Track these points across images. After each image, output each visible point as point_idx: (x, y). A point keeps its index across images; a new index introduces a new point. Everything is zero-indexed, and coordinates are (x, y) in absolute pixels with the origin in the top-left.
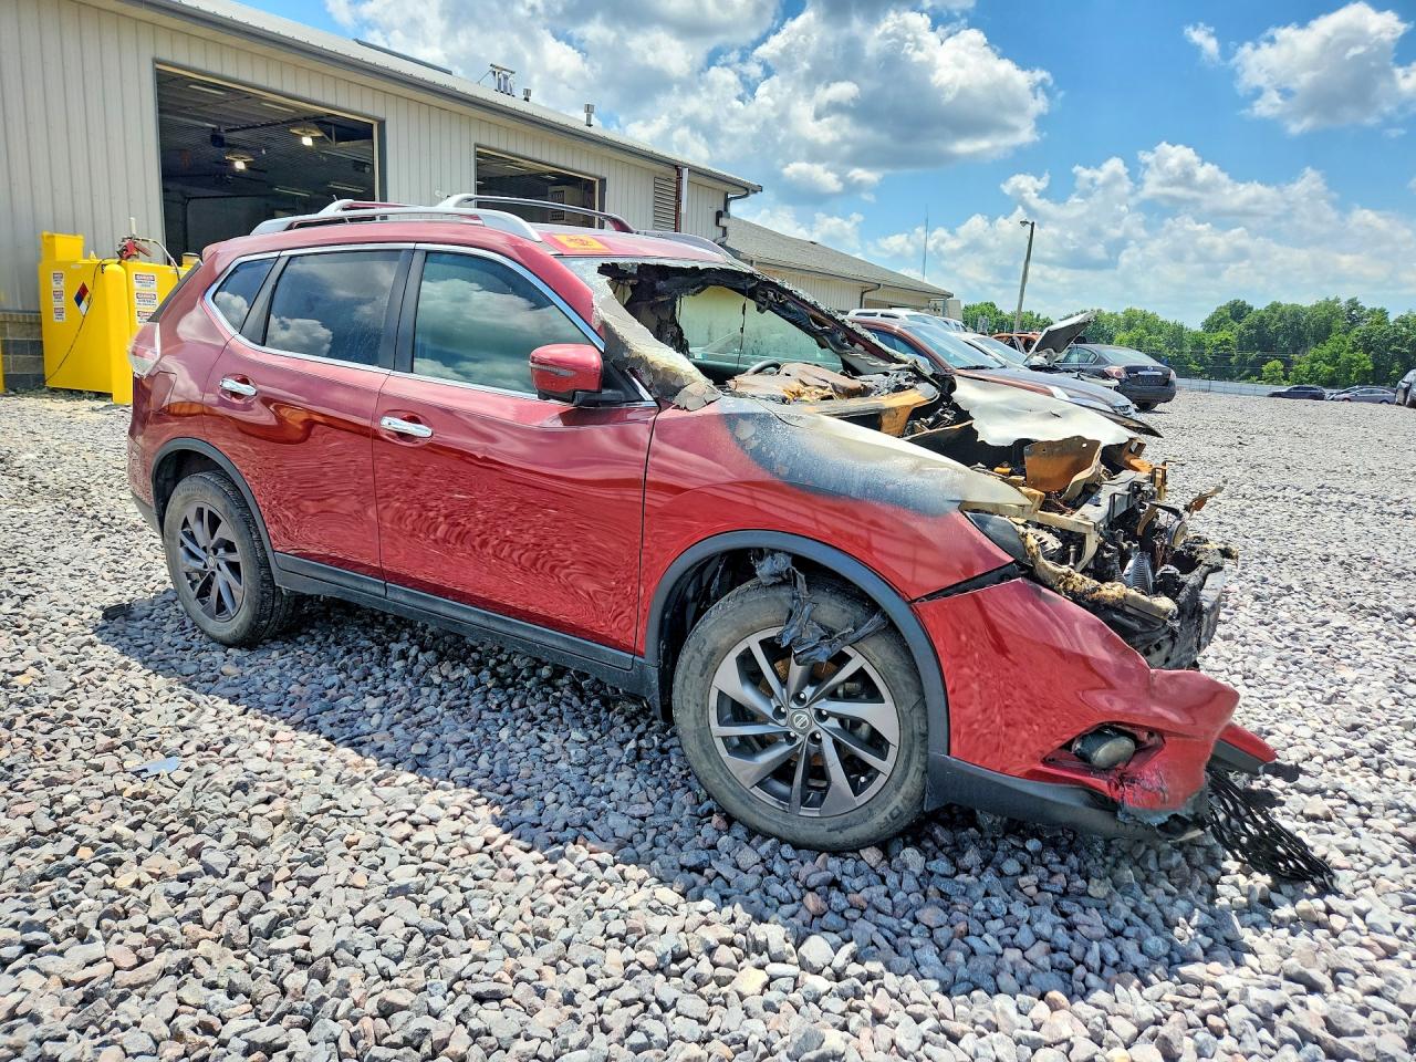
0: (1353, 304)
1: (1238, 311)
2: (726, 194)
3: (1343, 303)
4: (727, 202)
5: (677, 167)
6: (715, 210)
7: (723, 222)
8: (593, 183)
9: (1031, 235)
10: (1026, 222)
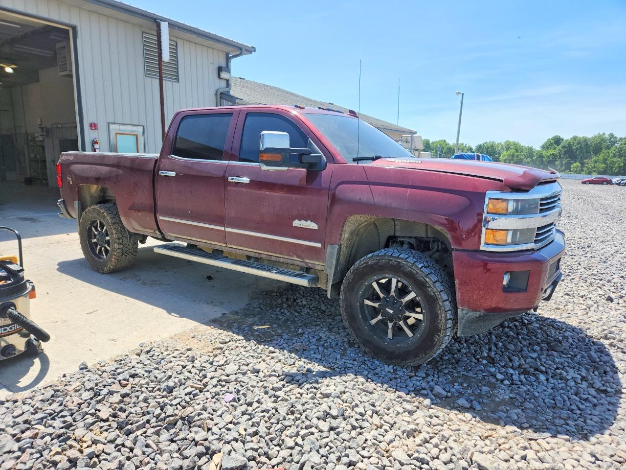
0: (612, 136)
1: (557, 141)
2: (227, 54)
3: (607, 136)
4: (228, 59)
5: (156, 21)
6: (216, 66)
7: (224, 75)
8: (68, 31)
9: (462, 100)
10: (459, 93)
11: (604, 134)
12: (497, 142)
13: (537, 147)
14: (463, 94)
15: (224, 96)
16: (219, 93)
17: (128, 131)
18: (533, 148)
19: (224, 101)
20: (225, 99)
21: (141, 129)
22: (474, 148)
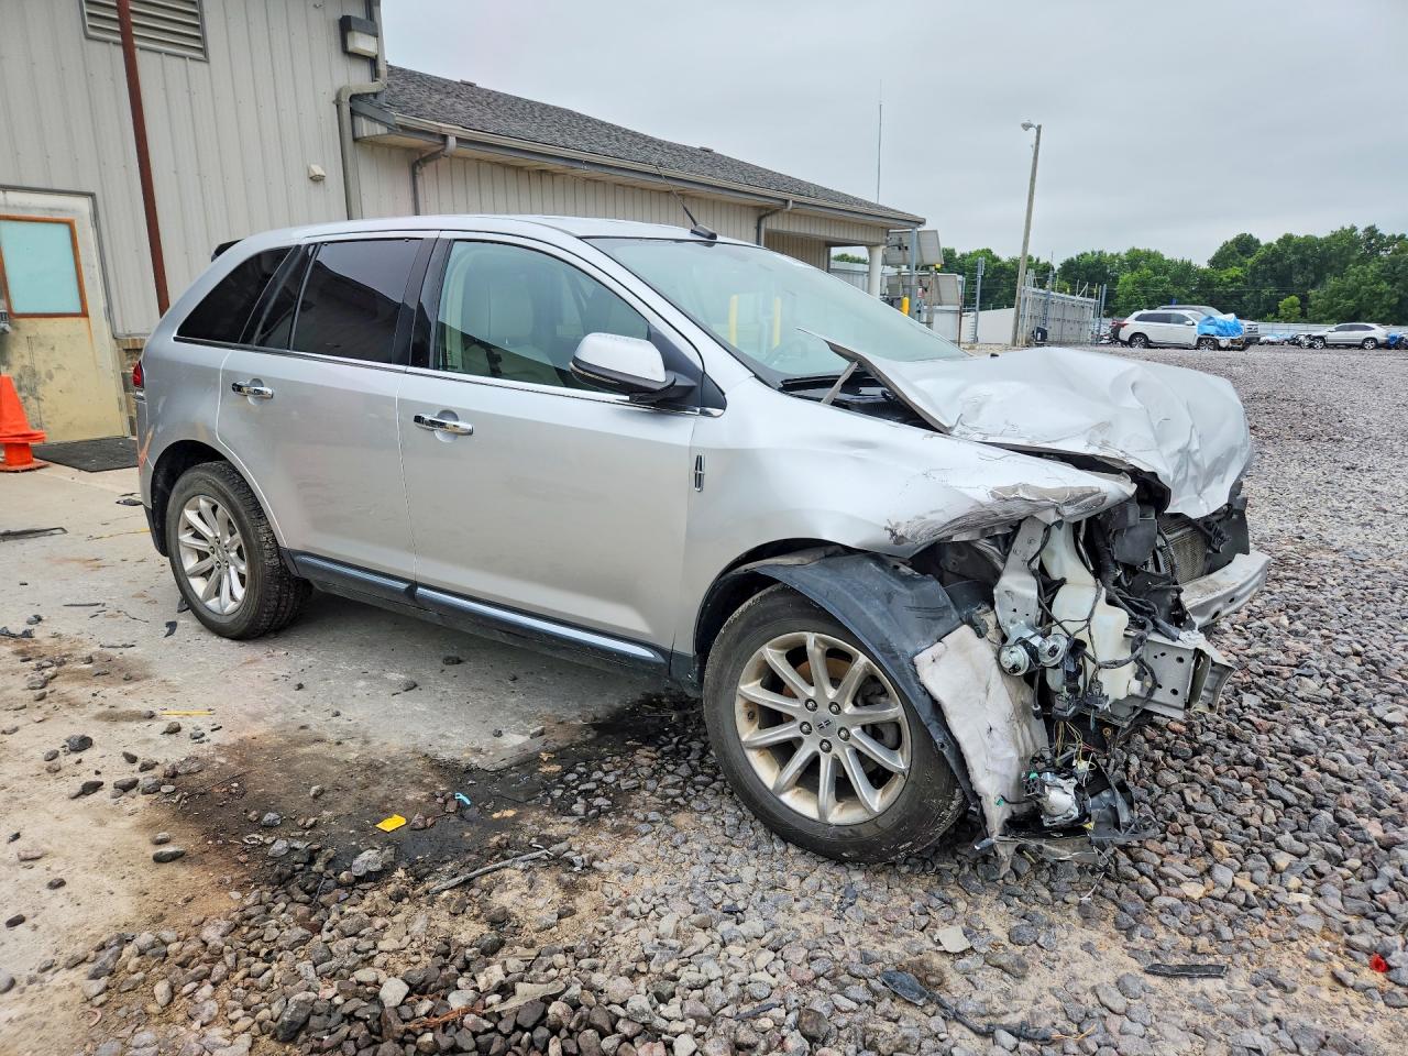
0: (1371, 231)
1: (1245, 245)
3: (1360, 232)
6: (335, 14)
7: (361, 43)
9: (1038, 143)
10: (1031, 126)
11: (1354, 229)
12: (1109, 250)
13: (1202, 262)
14: (1039, 127)
15: (364, 107)
16: (345, 99)
17: (36, 208)
18: (1193, 263)
19: (363, 119)
20: (366, 116)
21: (83, 205)
22: (1057, 266)
